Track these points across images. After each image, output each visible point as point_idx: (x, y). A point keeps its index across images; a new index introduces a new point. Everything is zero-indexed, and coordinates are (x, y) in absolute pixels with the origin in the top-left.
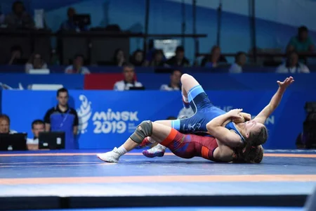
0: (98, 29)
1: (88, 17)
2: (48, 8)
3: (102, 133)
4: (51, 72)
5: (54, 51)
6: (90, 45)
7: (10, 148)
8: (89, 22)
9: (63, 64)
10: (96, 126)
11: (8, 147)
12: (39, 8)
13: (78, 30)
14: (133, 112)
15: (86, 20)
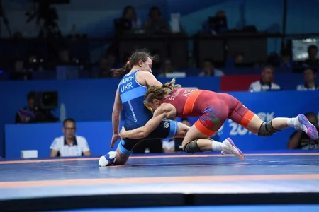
0: (235, 31)
1: (224, 19)
2: (184, 12)
3: (238, 135)
4: (187, 75)
5: (190, 55)
6: (227, 48)
7: (147, 151)
8: (225, 25)
9: (200, 67)
10: (232, 128)
11: (144, 150)
12: (175, 12)
13: (214, 33)
14: (270, 113)
15: (222, 22)
